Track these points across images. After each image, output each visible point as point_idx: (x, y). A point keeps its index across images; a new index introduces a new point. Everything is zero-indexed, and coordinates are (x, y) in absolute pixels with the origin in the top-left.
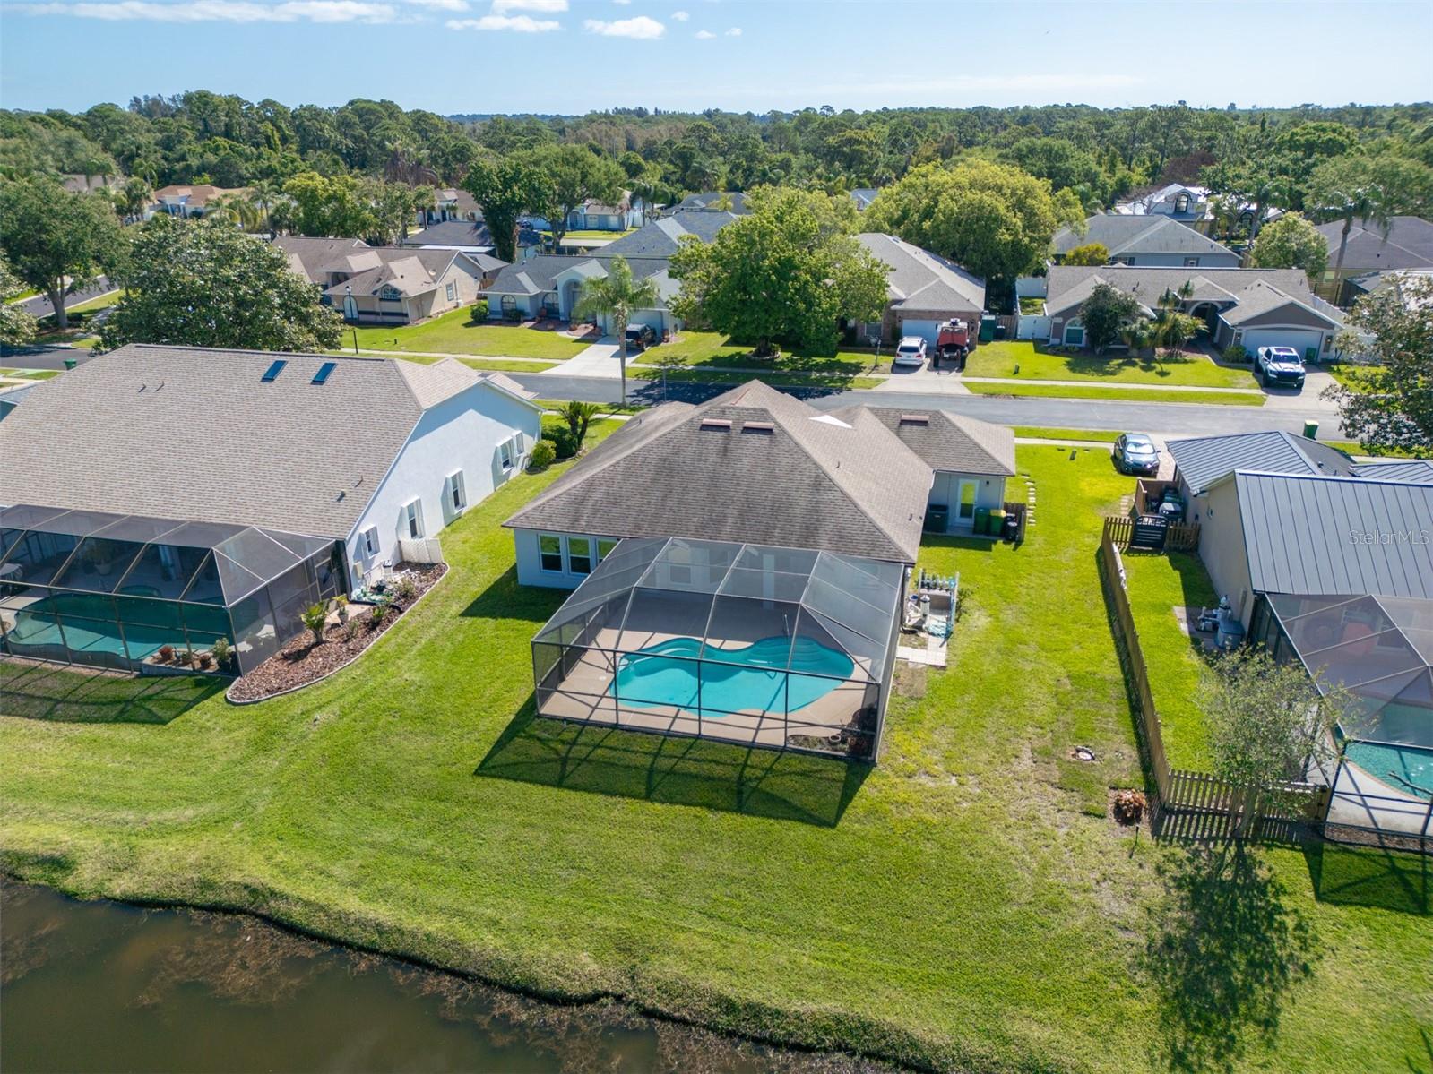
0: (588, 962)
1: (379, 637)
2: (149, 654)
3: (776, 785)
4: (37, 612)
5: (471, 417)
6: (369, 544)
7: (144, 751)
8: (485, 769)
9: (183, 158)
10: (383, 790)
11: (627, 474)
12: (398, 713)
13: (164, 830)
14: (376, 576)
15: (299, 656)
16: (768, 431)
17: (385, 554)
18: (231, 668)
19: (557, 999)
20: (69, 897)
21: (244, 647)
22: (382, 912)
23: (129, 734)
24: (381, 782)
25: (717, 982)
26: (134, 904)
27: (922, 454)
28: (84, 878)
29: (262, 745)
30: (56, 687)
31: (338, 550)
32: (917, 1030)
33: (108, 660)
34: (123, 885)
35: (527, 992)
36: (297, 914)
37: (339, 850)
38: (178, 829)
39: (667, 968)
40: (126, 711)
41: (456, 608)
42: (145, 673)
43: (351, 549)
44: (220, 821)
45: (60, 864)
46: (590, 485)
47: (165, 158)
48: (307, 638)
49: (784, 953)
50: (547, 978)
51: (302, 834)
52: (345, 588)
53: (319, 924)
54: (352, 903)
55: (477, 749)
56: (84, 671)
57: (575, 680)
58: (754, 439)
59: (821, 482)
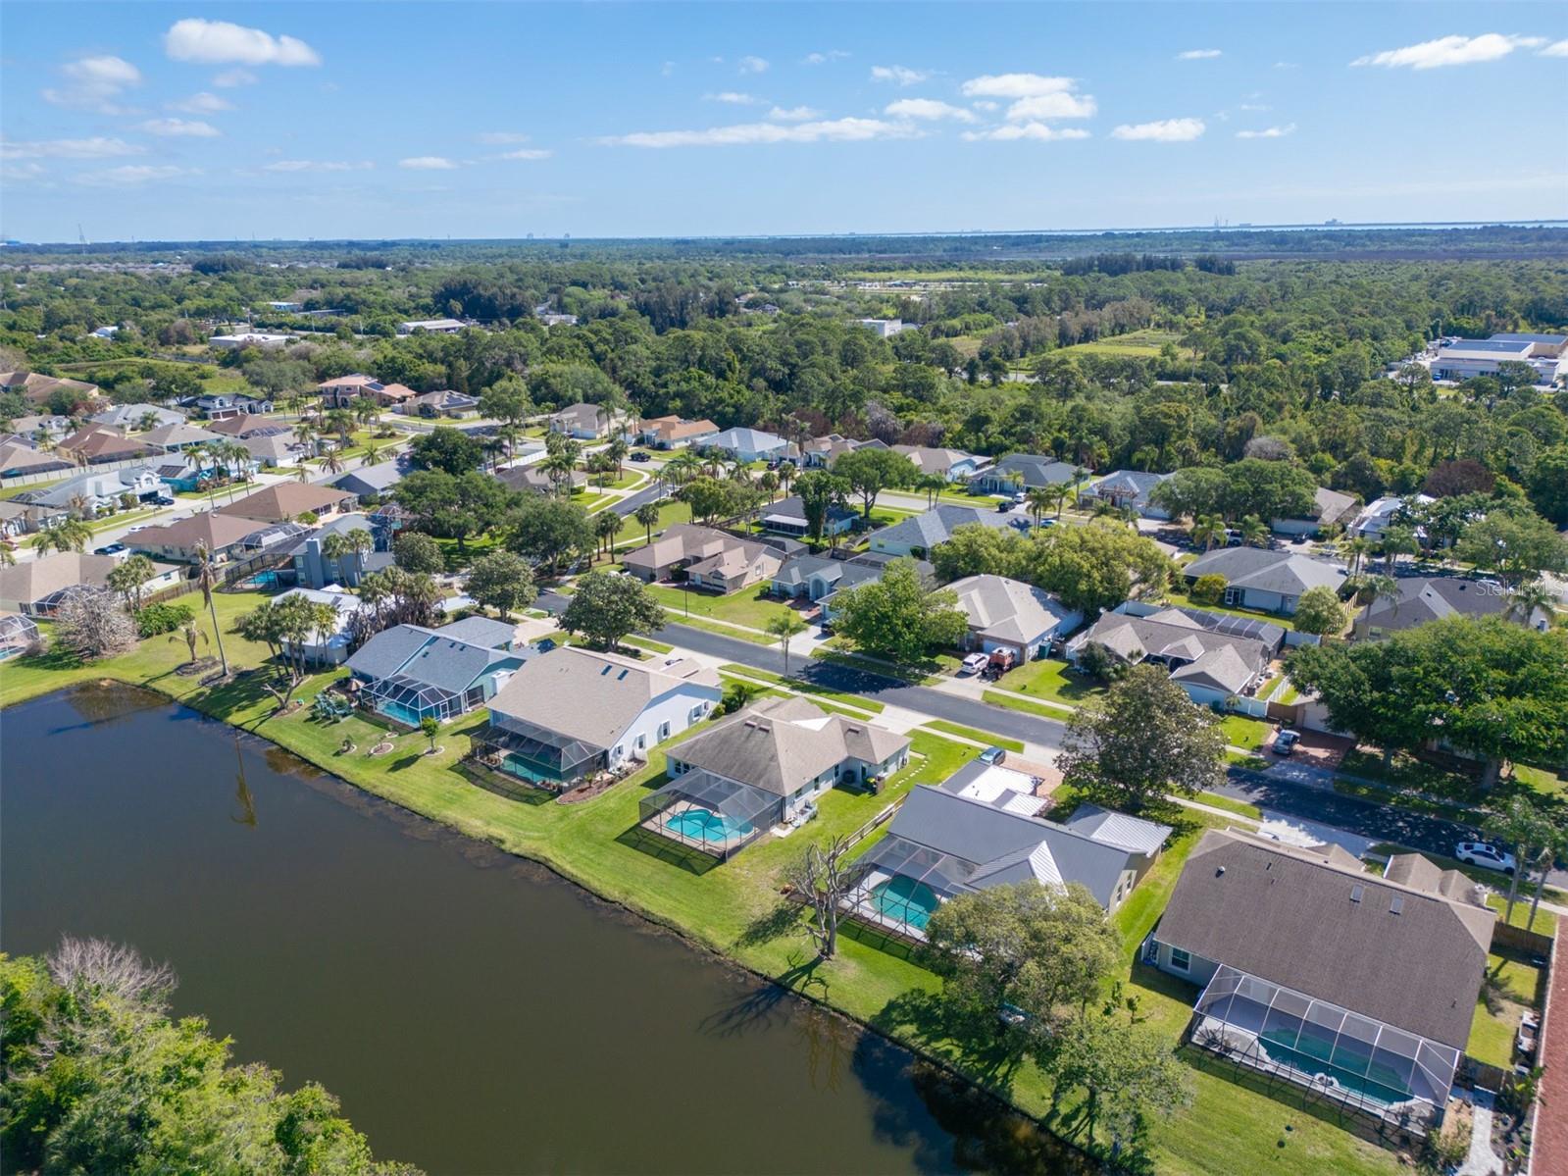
0: (616, 894)
1: (611, 788)
2: (538, 780)
3: (693, 862)
4: (511, 757)
5: (679, 697)
6: (619, 751)
7: (530, 813)
8: (618, 840)
9: (665, 386)
10: (588, 839)
11: (711, 740)
12: (602, 816)
13: (529, 838)
14: (620, 764)
15: (582, 791)
16: (767, 731)
17: (626, 755)
18: (561, 791)
19: (606, 900)
20: (503, 851)
21: (565, 784)
22: (574, 871)
23: (527, 807)
24: (589, 837)
25: (643, 905)
26: (518, 856)
27: (848, 746)
28: (507, 847)
29: (561, 819)
30: (510, 786)
31: (605, 753)
32: (682, 925)
33: (527, 780)
34: (515, 851)
35: (600, 897)
36: (554, 867)
37: (570, 853)
38: (533, 839)
39: (634, 899)
40: (529, 799)
41: (642, 781)
42: (538, 788)
43: (611, 753)
44: (544, 839)
45: (502, 841)
46: (697, 741)
47: (654, 384)
48: (587, 785)
49: (661, 900)
50: (605, 895)
51: (562, 847)
52: (606, 767)
53: (559, 871)
54: (568, 867)
55: (618, 832)
56: (521, 783)
57: (656, 819)
58: (761, 733)
59: (774, 758)
